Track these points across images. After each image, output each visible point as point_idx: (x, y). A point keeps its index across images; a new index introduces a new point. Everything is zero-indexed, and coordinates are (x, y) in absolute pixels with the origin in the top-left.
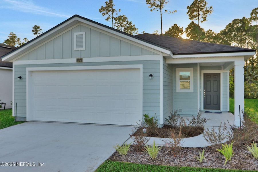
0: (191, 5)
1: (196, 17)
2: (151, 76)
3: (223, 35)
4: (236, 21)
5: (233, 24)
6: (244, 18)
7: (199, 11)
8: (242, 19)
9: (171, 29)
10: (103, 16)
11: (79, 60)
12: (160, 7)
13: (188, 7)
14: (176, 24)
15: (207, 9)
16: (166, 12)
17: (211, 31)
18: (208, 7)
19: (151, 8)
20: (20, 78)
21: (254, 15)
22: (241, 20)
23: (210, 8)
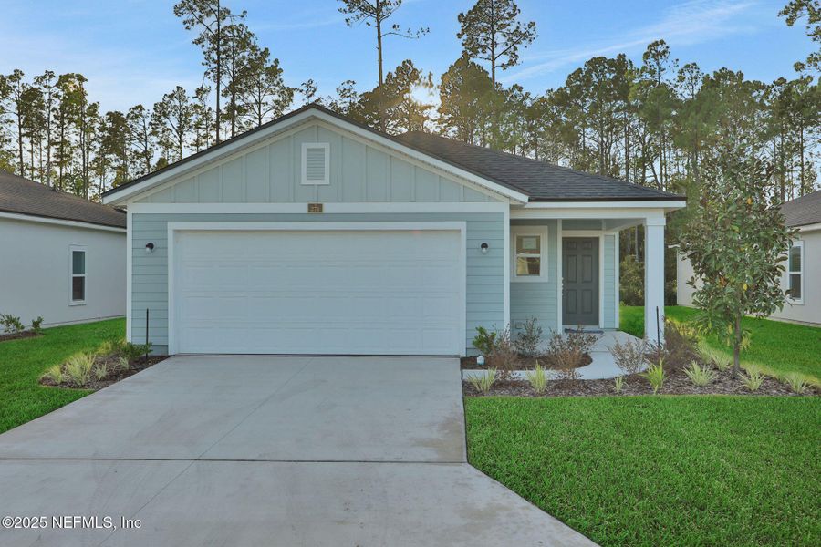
0: (469, 12)
1: (484, 48)
2: (484, 246)
3: (558, 104)
4: (596, 63)
5: (589, 72)
6: (621, 57)
7: (493, 33)
8: (615, 58)
9: (395, 76)
10: (187, 28)
11: (315, 208)
12: (378, 12)
13: (460, 17)
14: (409, 62)
15: (518, 28)
16: (393, 30)
17: (520, 89)
18: (522, 19)
19: (349, 15)
20: (150, 246)
21: (651, 61)
22: (611, 63)
23: (530, 27)
